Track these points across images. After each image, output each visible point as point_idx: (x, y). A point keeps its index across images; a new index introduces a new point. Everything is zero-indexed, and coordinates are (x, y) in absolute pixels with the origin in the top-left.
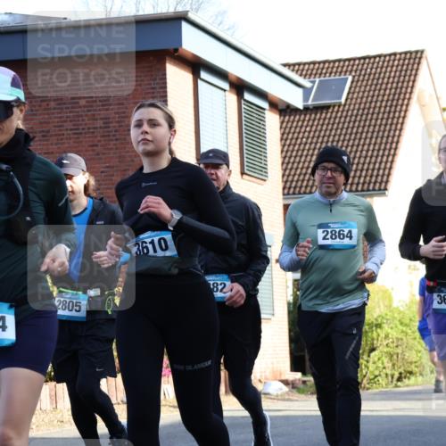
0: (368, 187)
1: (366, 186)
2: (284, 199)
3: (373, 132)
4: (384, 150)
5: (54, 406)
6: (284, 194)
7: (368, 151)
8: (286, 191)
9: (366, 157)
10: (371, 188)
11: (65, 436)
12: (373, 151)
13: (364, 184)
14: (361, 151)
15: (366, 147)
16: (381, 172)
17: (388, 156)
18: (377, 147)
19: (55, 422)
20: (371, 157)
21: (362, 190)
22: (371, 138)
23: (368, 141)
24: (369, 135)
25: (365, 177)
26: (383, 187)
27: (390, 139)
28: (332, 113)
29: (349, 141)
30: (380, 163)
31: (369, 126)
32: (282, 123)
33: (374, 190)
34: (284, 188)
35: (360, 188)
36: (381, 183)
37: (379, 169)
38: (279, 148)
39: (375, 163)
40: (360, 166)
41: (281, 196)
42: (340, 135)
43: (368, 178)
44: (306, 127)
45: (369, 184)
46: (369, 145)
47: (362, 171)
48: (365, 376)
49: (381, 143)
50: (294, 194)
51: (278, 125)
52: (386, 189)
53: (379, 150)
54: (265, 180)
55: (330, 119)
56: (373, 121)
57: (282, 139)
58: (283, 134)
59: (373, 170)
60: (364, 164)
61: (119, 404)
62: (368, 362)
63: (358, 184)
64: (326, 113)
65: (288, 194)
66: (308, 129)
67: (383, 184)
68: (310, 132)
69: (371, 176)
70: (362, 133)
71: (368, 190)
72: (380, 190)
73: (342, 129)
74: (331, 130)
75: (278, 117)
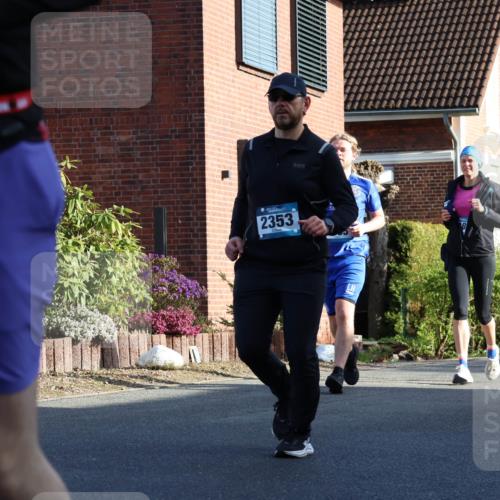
0: (454, 102)
1: (451, 100)
2: (346, 115)
3: (462, 32)
4: (476, 55)
5: (52, 369)
6: (346, 110)
7: (454, 56)
8: (349, 106)
9: (452, 64)
10: (457, 103)
11: (65, 406)
12: (461, 56)
13: (448, 98)
14: (446, 57)
15: (452, 51)
16: (471, 83)
17: (480, 64)
18: (466, 52)
19: (53, 388)
20: (459, 64)
21: (446, 107)
22: (459, 40)
23: (455, 43)
24: (457, 36)
25: (450, 90)
26: (472, 103)
27: (484, 40)
28: (410, 6)
29: (431, 42)
30: (470, 72)
31: (457, 24)
32: (346, 18)
33: (461, 106)
34: (346, 102)
35: (443, 104)
36: (469, 98)
37: (468, 79)
38: (341, 51)
39: (463, 72)
40: (444, 76)
41: (342, 112)
42: (419, 36)
43: (454, 91)
44: (377, 24)
45: (455, 99)
46: (457, 48)
47: (446, 81)
48: (442, 341)
49: (472, 46)
50: (359, 109)
51: (341, 21)
52: (476, 105)
53: (469, 55)
54: (323, 91)
55: (407, 14)
56: (463, 18)
57: (345, 40)
58: (347, 33)
59: (461, 80)
60: (449, 73)
61: (133, 368)
62: (446, 323)
63: (440, 99)
64: (403, 7)
65: (352, 109)
66: (379, 27)
67: (473, 99)
68: (381, 31)
69: (458, 89)
70: (448, 33)
71: (454, 106)
72: (468, 106)
73: (422, 28)
74: (409, 29)
75: (341, 10)
